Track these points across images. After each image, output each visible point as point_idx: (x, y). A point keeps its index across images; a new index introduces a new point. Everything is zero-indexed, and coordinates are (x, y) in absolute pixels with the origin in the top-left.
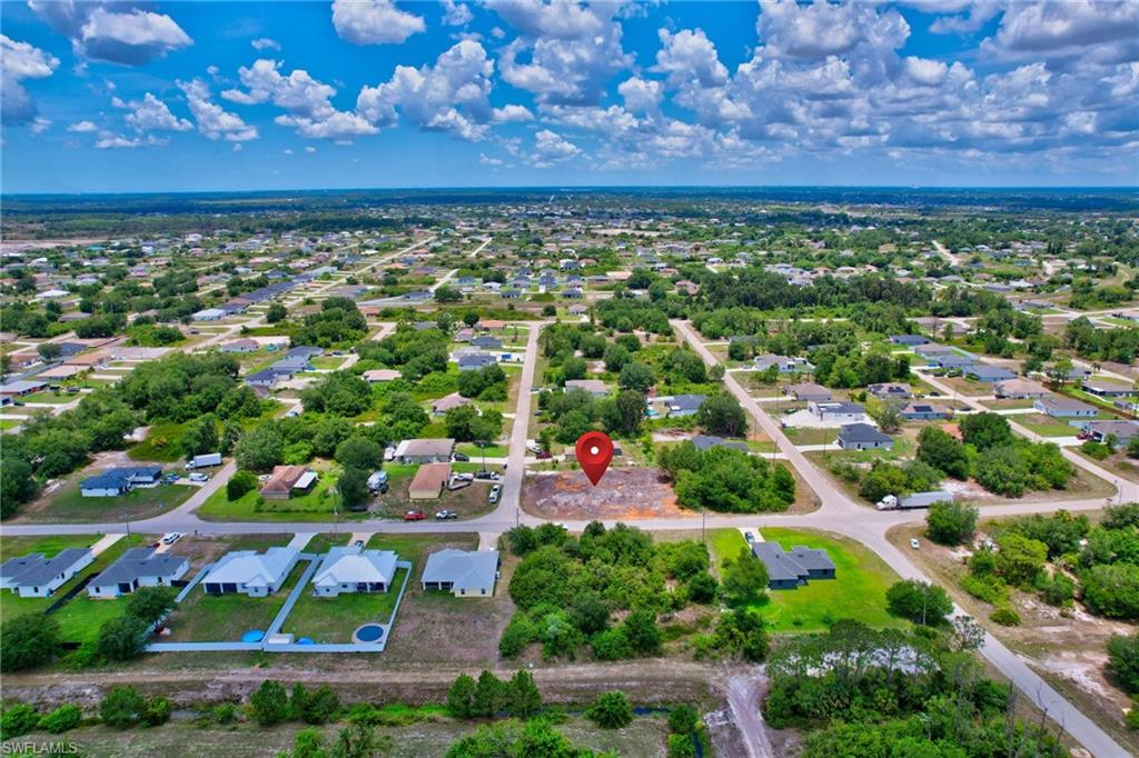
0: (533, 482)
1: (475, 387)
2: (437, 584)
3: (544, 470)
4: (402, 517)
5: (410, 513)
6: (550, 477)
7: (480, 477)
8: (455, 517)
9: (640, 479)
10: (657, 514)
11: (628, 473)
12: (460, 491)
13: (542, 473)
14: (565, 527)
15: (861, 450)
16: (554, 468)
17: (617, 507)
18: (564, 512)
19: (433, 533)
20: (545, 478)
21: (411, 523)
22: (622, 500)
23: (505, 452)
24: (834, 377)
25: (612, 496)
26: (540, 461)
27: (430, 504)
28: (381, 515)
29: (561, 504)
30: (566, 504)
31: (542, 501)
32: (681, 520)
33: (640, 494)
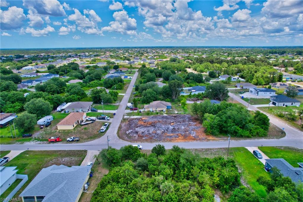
0: (127, 121)
1: (109, 84)
2: (33, 198)
3: (134, 116)
4: (47, 140)
5: (52, 138)
6: (136, 119)
7: (100, 119)
8: (77, 141)
9: (181, 119)
10: (194, 139)
11: (175, 117)
12: (86, 126)
13: (132, 117)
14: (141, 147)
15: (285, 106)
16: (138, 115)
17: (171, 135)
18: (141, 138)
19: (60, 151)
20: (133, 119)
21: (51, 144)
22: (174, 130)
23: (116, 108)
24: (254, 80)
25: (168, 128)
26: (132, 112)
27: (67, 133)
28: (38, 139)
29: (140, 133)
30: (143, 133)
31: (130, 131)
32: (208, 142)
33: (183, 127)
